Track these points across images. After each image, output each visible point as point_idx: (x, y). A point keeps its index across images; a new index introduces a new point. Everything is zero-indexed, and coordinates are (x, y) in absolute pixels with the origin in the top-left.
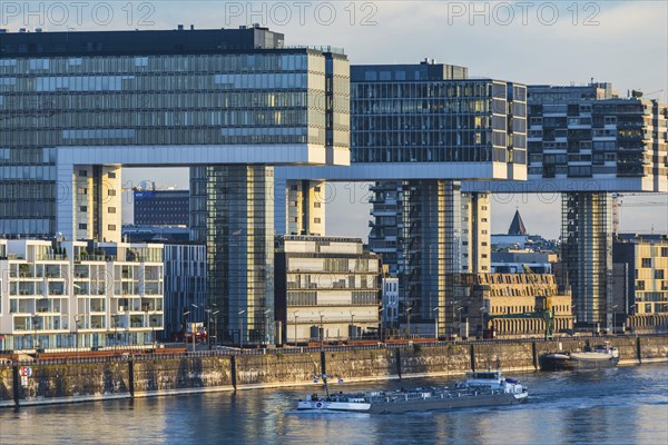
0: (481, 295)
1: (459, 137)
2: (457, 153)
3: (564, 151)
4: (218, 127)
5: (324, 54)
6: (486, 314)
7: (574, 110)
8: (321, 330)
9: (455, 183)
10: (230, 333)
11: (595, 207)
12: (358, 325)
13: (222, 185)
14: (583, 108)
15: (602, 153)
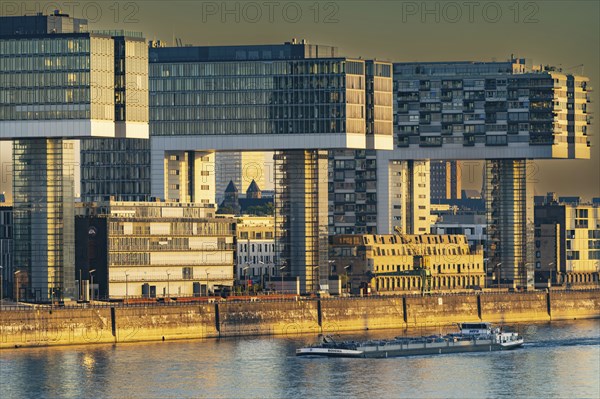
0: (365, 255)
1: (316, 110)
2: (315, 125)
3: (482, 122)
4: (13, 105)
5: (112, 38)
6: (369, 272)
7: (490, 84)
8: (153, 288)
9: (320, 152)
10: (33, 291)
11: (516, 173)
12: (202, 283)
13: (27, 157)
14: (499, 82)
15: (516, 123)
